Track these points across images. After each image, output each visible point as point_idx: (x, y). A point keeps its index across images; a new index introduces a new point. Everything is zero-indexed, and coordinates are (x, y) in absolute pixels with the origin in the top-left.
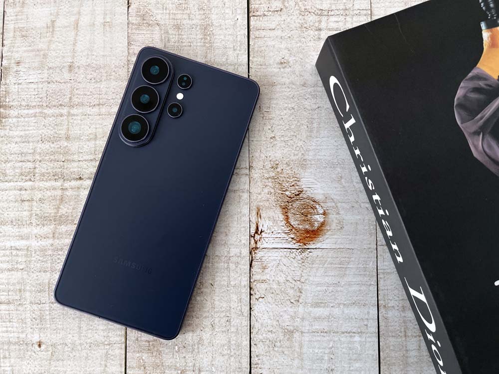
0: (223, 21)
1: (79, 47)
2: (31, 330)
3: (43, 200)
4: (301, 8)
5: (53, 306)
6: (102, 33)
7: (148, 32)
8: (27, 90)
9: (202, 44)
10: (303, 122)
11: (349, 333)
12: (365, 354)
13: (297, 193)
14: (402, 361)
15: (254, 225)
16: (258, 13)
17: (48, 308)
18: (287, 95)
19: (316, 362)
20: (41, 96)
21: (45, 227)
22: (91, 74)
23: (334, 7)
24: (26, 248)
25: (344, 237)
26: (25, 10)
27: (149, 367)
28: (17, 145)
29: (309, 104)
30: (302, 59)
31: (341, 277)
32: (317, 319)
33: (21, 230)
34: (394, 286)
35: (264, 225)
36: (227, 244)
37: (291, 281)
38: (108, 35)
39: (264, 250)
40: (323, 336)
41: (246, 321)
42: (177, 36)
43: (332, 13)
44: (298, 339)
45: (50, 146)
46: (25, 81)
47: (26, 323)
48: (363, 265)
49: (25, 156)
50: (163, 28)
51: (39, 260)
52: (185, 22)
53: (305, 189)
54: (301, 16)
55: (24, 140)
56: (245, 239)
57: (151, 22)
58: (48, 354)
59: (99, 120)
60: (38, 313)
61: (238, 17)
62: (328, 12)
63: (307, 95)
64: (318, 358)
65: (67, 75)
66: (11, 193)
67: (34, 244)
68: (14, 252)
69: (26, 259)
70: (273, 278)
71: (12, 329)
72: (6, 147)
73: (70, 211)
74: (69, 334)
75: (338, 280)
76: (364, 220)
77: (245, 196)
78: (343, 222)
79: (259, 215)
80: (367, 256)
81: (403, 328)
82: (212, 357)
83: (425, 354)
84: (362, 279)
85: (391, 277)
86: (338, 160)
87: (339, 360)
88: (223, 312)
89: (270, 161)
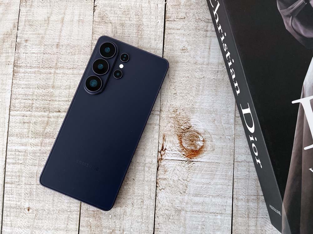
0: (150, 23)
1: (63, 33)
2: (24, 200)
3: (36, 122)
4: (196, 17)
5: (38, 187)
6: (78, 26)
7: (105, 27)
8: (31, 57)
9: (137, 36)
10: (194, 85)
11: (214, 213)
12: (224, 226)
13: (188, 127)
14: (245, 232)
15: (161, 145)
16: (170, 19)
17: (35, 188)
18: (185, 69)
19: (193, 230)
20: (39, 61)
21: (36, 139)
22: (69, 50)
24: (24, 151)
25: (214, 155)
26: (32, 10)
27: (93, 227)
28: (23, 89)
29: (198, 75)
30: (195, 48)
31: (211, 179)
32: (196, 204)
33: (22, 140)
34: (242, 187)
35: (167, 145)
36: (144, 156)
37: (181, 180)
38: (80, 28)
39: (166, 160)
40: (198, 214)
41: (153, 202)
42: (121, 30)
44: (184, 215)
45: (42, 91)
46: (30, 52)
47: (21, 196)
48: (225, 173)
49: (27, 96)
50: (114, 25)
51: (32, 158)
52: (127, 22)
53: (193, 125)
54: (196, 23)
55: (27, 87)
56: (155, 153)
57: (107, 21)
58: (33, 215)
59: (72, 77)
60: (29, 190)
61: (158, 21)
63: (197, 69)
64: (195, 227)
65: (55, 50)
66: (18, 118)
67: (29, 148)
68: (17, 153)
69: (24, 157)
70: (171, 177)
71: (13, 199)
72: (16, 90)
73: (52, 130)
74: (47, 204)
75: (210, 181)
76: (227, 146)
77: (157, 127)
78: (214, 146)
79: (164, 139)
80: (228, 167)
81: (247, 212)
82: (131, 223)
83: (259, 228)
84: (224, 181)
85: (241, 181)
86: (213, 109)
87: (208, 229)
88: (139, 196)
89: (173, 107)
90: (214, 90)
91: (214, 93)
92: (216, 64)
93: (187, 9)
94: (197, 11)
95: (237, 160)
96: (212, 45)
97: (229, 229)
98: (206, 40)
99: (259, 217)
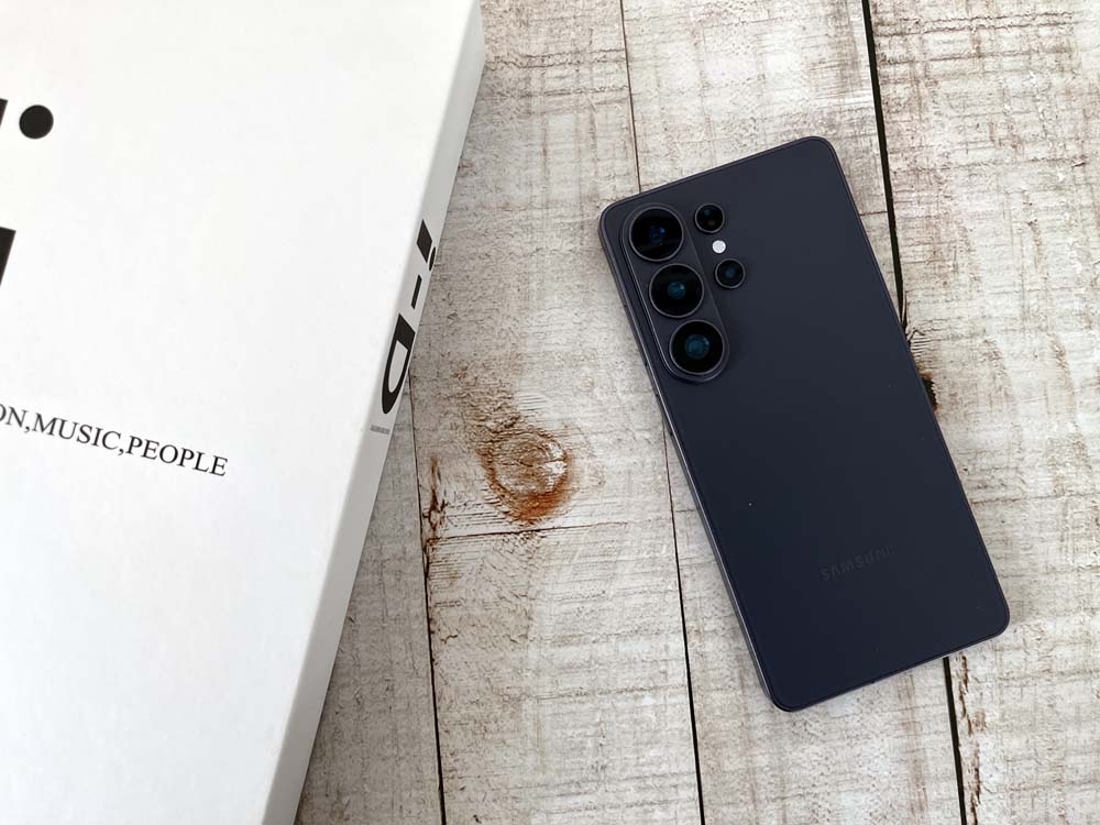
4: (488, 56)
10: (509, 281)
11: (632, 691)
12: (669, 726)
13: (509, 422)
14: (741, 738)
15: (428, 494)
18: (475, 229)
19: (570, 756)
23: (552, 50)
25: (608, 500)
29: (518, 244)
30: (497, 156)
31: (608, 580)
32: (568, 669)
34: (711, 591)
35: (449, 491)
36: (375, 536)
37: (508, 598)
39: (450, 541)
40: (580, 702)
41: (424, 685)
43: (551, 61)
48: (648, 553)
53: (524, 414)
54: (490, 73)
56: (411, 522)
62: (543, 61)
63: (513, 227)
64: (573, 746)
70: (473, 593)
75: (603, 588)
76: (643, 465)
77: (406, 436)
78: (602, 472)
79: (436, 472)
80: (654, 535)
81: (736, 671)
82: (363, 764)
84: (648, 581)
85: (705, 573)
86: (583, 351)
87: (617, 746)
88: (377, 672)
89: (452, 362)
90: (579, 286)
91: (575, 300)
92: (574, 202)
94: (489, 36)
95: (683, 506)
96: (551, 141)
97: (685, 734)
98: (531, 125)
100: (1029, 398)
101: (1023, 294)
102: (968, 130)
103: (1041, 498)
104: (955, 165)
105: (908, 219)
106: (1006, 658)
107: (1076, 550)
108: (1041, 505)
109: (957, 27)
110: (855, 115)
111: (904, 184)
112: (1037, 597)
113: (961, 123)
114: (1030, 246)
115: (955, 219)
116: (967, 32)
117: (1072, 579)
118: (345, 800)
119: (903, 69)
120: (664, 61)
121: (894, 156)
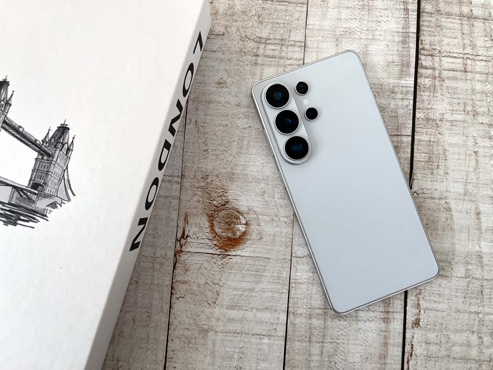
4: (241, 34)
10: (234, 139)
11: (259, 335)
12: (273, 355)
13: (224, 203)
14: (305, 365)
15: (181, 230)
18: (223, 113)
19: (226, 360)
23: (271, 37)
25: (262, 247)
29: (241, 123)
30: (238, 81)
31: (257, 283)
32: (231, 320)
34: (303, 296)
35: (191, 230)
36: (154, 246)
37: (210, 284)
39: (188, 253)
40: (235, 336)
41: (165, 317)
43: (270, 42)
44: (212, 337)
48: (277, 274)
53: (230, 200)
54: (241, 42)
56: (171, 242)
62: (266, 41)
63: (240, 115)
64: (228, 356)
70: (194, 280)
75: (254, 286)
76: (281, 233)
77: (176, 202)
78: (262, 233)
79: (186, 221)
80: (281, 265)
81: (308, 334)
82: (131, 349)
83: (326, 359)
84: (275, 286)
85: (302, 287)
86: (263, 176)
87: (248, 359)
88: (144, 308)
89: (202, 172)
91: (263, 152)
93: (227, 21)
94: (244, 25)
95: (296, 255)
97: (280, 359)
98: (256, 69)
99: (326, 341)
100: (461, 231)
101: (466, 183)
102: (454, 104)
103: (459, 277)
104: (445, 120)
105: (420, 140)
106: (431, 348)
107: (470, 304)
108: (459, 281)
109: (458, 57)
110: (404, 89)
111: (421, 124)
112: (449, 322)
113: (452, 101)
114: (473, 162)
115: (441, 144)
116: (462, 60)
117: (467, 316)
118: (120, 364)
119: (430, 72)
120: (321, 50)
121: (419, 111)
